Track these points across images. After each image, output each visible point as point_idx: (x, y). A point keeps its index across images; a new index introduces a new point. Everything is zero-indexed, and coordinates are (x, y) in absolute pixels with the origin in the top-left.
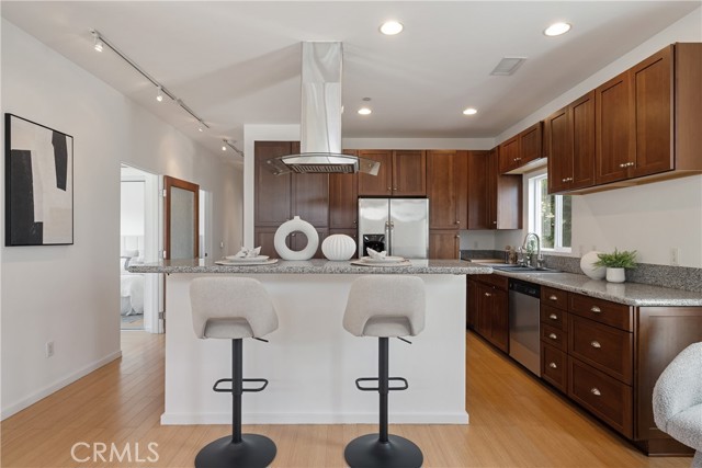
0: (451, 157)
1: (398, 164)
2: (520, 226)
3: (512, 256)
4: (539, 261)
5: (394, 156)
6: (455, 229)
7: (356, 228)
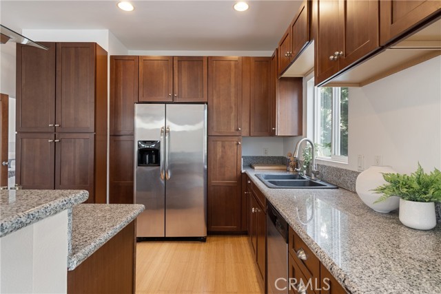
0: (233, 63)
1: (179, 71)
2: (300, 132)
3: (292, 163)
4: (313, 172)
6: (237, 135)
7: (133, 134)
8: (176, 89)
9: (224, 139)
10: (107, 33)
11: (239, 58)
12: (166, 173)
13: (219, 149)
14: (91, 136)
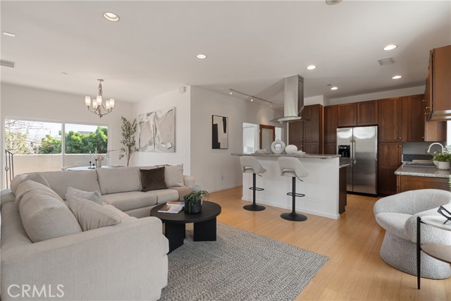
1: (360, 110)
2: (444, 139)
5: (358, 105)
6: (399, 142)
7: (335, 142)
8: (359, 119)
9: (389, 144)
10: (322, 96)
11: (400, 98)
12: (353, 160)
13: (386, 150)
14: (318, 144)
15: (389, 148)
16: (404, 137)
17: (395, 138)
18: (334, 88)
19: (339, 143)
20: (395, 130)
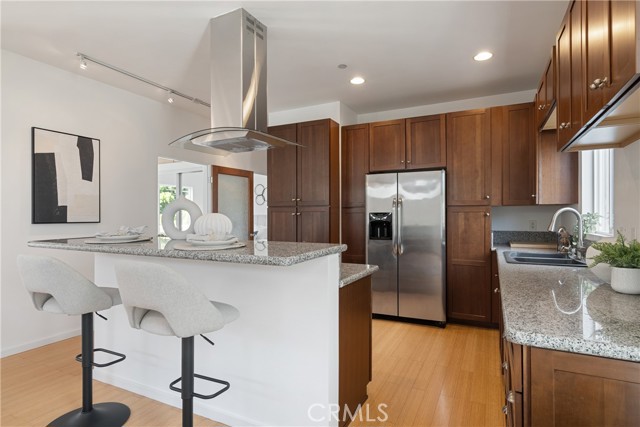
0: (478, 117)
1: (412, 134)
2: (575, 200)
3: (565, 240)
5: (408, 125)
6: (485, 205)
7: (364, 206)
8: (409, 156)
9: (467, 209)
10: (337, 104)
11: (486, 110)
12: (399, 247)
13: (461, 222)
14: (326, 209)
15: (467, 219)
16: (495, 196)
17: (479, 197)
18: (358, 81)
19: (370, 209)
20: (479, 180)
